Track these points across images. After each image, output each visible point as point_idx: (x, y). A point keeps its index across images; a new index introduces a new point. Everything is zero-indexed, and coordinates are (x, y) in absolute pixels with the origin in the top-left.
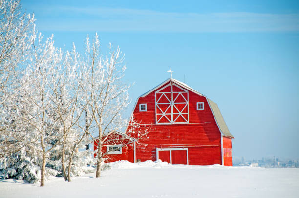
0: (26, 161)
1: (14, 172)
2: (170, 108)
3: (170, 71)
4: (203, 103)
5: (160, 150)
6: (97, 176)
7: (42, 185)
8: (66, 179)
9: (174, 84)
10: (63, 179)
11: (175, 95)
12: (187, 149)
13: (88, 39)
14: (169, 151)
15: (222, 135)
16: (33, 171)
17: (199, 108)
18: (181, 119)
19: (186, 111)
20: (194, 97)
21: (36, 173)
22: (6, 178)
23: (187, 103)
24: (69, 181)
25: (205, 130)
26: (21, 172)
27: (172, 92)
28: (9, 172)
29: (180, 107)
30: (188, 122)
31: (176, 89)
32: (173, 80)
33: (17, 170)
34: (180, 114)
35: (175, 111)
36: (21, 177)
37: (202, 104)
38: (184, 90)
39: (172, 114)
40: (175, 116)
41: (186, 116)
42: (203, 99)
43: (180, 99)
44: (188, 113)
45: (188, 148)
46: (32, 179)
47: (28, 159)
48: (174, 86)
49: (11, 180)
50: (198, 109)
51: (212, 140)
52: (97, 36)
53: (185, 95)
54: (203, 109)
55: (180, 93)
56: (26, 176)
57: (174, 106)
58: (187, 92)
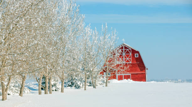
0: (76, 79)
1: (70, 84)
2: (123, 56)
3: (123, 40)
5: (118, 75)
7: (85, 89)
8: (94, 87)
10: (93, 87)
11: (125, 51)
12: (130, 74)
13: (102, 25)
14: (122, 76)
15: (146, 68)
16: (79, 83)
17: (136, 56)
18: (128, 61)
19: (130, 57)
20: (134, 52)
21: (80, 84)
22: (67, 86)
23: (131, 54)
24: (95, 88)
25: (139, 66)
26: (73, 84)
27: (124, 49)
28: (68, 84)
29: (128, 56)
30: (131, 63)
31: (125, 48)
32: (125, 44)
33: (72, 83)
34: (128, 59)
36: (73, 86)
38: (129, 48)
40: (125, 60)
42: (138, 52)
43: (128, 52)
44: (131, 59)
45: (131, 74)
46: (79, 87)
47: (77, 78)
48: (125, 47)
49: (69, 87)
50: (135, 57)
51: (141, 70)
52: (107, 24)
54: (138, 57)
55: (128, 50)
56: (76, 86)
57: (125, 56)
58: (131, 49)
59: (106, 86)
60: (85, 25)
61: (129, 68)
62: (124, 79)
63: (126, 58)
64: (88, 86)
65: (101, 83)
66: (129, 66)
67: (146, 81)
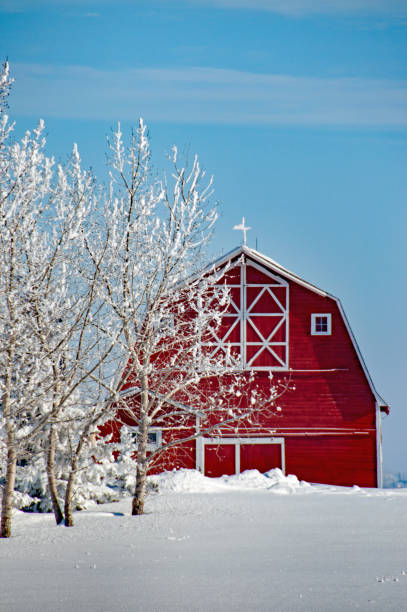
2: (238, 326)
3: (242, 227)
4: (329, 316)
5: (208, 441)
6: (135, 513)
7: (4, 533)
8: (59, 521)
9: (250, 263)
10: (52, 517)
11: (252, 293)
12: (281, 441)
13: (119, 135)
14: (233, 446)
15: (379, 404)
17: (318, 329)
18: (266, 359)
19: (280, 336)
20: (305, 301)
23: (286, 315)
24: (68, 523)
25: (333, 390)
27: (243, 286)
29: (266, 325)
30: (285, 368)
31: (255, 275)
32: (251, 251)
34: (266, 344)
35: (252, 336)
37: (325, 319)
38: (277, 278)
39: (244, 344)
40: (251, 351)
41: (281, 351)
42: (330, 305)
43: (266, 304)
44: (286, 344)
45: (286, 438)
48: (249, 268)
50: (314, 332)
51: (351, 417)
52: (144, 129)
53: (280, 292)
54: (329, 332)
55: (266, 287)
57: (248, 323)
58: (285, 284)
59: (136, 510)
60: (10, 129)
61: (278, 401)
62: (242, 471)
63: (256, 338)
64: (25, 510)
65: (102, 490)
66: (279, 391)
67: (375, 485)
